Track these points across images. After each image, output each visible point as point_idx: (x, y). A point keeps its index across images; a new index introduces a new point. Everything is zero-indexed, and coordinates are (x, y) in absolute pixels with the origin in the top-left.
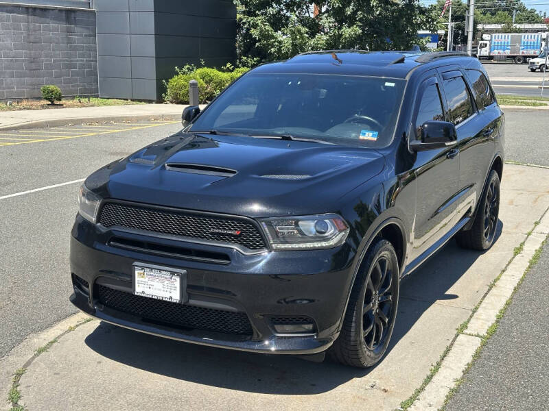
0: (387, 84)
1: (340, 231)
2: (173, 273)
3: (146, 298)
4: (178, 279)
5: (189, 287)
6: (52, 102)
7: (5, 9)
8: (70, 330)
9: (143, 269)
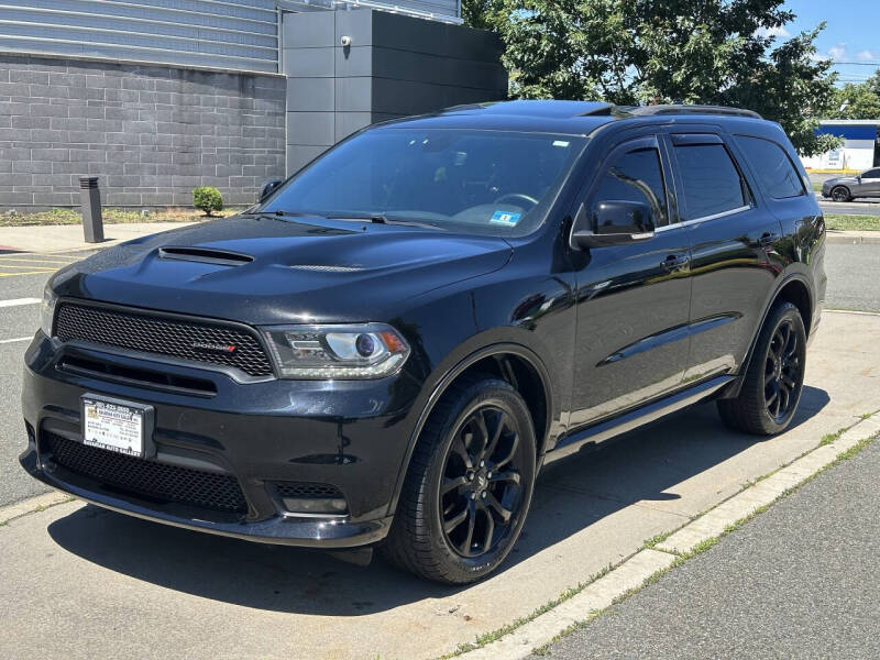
0: (557, 143)
1: (394, 351)
2: (132, 409)
3: (100, 449)
4: (139, 419)
5: (157, 431)
6: (209, 212)
7: (147, 71)
8: (38, 511)
9: (94, 404)
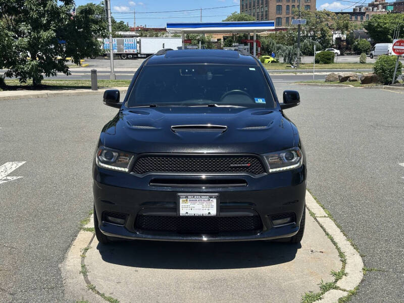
1: (300, 157)
2: (211, 197)
4: (215, 200)
8: (83, 257)
9: (187, 197)
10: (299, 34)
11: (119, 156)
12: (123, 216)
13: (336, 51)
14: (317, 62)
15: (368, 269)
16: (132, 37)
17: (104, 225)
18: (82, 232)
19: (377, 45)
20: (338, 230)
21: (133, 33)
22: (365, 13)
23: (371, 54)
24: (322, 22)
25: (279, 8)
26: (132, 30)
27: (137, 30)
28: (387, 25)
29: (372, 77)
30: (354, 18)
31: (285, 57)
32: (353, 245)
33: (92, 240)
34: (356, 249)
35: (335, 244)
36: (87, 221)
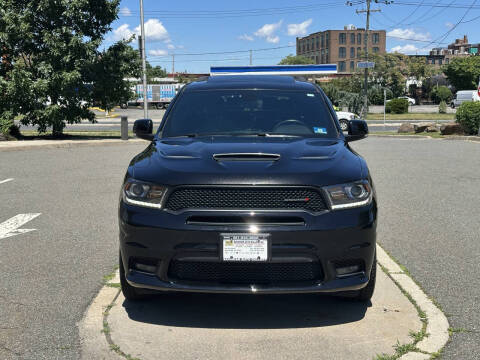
1: (368, 192)
2: (260, 238)
4: (266, 242)
8: (106, 315)
9: (231, 238)
10: (366, 80)
11: (150, 189)
12: (154, 263)
13: (410, 100)
14: (388, 111)
15: (454, 330)
16: (171, 83)
17: (131, 274)
18: (105, 287)
19: (459, 93)
20: (417, 288)
21: (172, 80)
22: (443, 57)
23: (453, 103)
24: (393, 66)
25: (342, 50)
26: (170, 76)
27: (176, 76)
28: (470, 70)
29: (454, 127)
30: (430, 61)
31: (350, 106)
32: (435, 304)
33: (117, 296)
34: (440, 307)
35: (413, 302)
36: (112, 276)
